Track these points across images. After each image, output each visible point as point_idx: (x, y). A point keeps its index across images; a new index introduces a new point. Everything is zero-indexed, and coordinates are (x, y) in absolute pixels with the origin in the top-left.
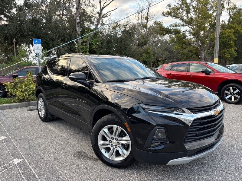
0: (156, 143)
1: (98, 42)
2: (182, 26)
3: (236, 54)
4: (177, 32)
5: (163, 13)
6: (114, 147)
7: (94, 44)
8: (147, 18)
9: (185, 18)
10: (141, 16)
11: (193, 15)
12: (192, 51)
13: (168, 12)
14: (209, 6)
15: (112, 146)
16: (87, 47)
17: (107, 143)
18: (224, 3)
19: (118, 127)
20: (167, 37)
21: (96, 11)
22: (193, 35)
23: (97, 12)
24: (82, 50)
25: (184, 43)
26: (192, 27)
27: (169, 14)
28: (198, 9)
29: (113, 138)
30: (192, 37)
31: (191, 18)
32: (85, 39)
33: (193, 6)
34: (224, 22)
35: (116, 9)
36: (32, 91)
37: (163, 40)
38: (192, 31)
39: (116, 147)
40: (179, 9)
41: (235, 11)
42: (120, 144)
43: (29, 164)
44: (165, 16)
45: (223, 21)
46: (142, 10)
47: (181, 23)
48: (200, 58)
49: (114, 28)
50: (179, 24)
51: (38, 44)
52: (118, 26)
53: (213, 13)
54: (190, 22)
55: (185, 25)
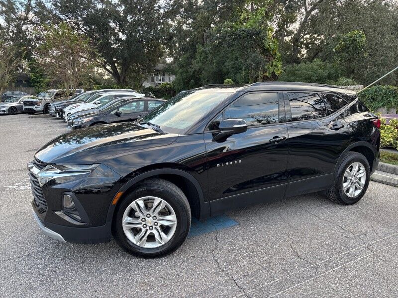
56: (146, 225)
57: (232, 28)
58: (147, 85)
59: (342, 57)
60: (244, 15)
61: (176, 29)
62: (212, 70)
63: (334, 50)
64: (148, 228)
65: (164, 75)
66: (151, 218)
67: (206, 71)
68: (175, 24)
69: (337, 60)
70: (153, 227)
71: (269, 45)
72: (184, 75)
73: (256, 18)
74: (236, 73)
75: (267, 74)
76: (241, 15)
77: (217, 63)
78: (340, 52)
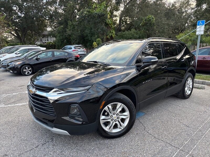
51: (202, 25)
56: (113, 119)
57: (89, 12)
58: (39, 43)
59: (144, 28)
60: (94, 5)
61: (54, 12)
62: (78, 35)
63: (140, 25)
64: (114, 121)
65: (48, 38)
66: (116, 115)
67: (75, 35)
68: (53, 9)
69: (142, 30)
70: (116, 120)
71: (109, 22)
72: (61, 37)
73: (101, 7)
74: (91, 36)
75: (108, 37)
76: (93, 6)
77: (80, 31)
78: (143, 26)
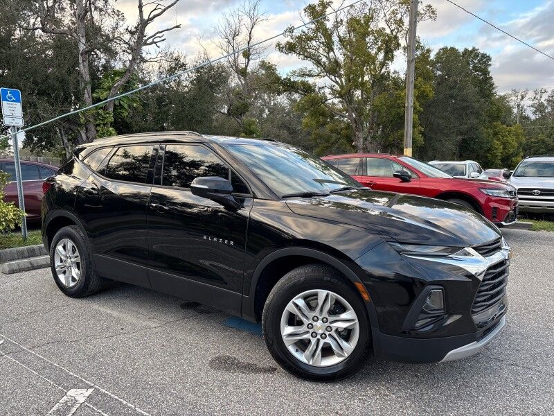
0: (425, 318)
1: (135, 101)
2: (318, 75)
3: (422, 139)
4: (307, 89)
5: (278, 45)
6: (319, 337)
7: (126, 106)
8: (247, 55)
9: (324, 59)
10: (233, 47)
11: (339, 54)
12: (339, 131)
13: (288, 43)
14: (370, 39)
15: (314, 335)
16: (107, 113)
17: (303, 329)
18: (399, 35)
19: (330, 292)
20: (282, 100)
21: (125, 27)
22: (338, 97)
23: (127, 29)
24: (96, 120)
25: (323, 114)
26: (337, 79)
27: (291, 48)
28: (350, 42)
29: (316, 319)
30: (336, 101)
31: (336, 62)
32: (102, 93)
33: (339, 37)
34: (397, 75)
35: (177, 27)
36: (4, 223)
37: (275, 104)
38: (337, 87)
39: (323, 336)
40: (311, 39)
41: (419, 53)
42: (334, 330)
43: (116, 397)
44: (282, 51)
45: (395, 72)
46: (235, 35)
47: (316, 70)
48: (354, 147)
49: (171, 71)
50: (310, 71)
51: (13, 101)
52: (181, 66)
53: (377, 54)
54: (332, 69)
55: (322, 74)
